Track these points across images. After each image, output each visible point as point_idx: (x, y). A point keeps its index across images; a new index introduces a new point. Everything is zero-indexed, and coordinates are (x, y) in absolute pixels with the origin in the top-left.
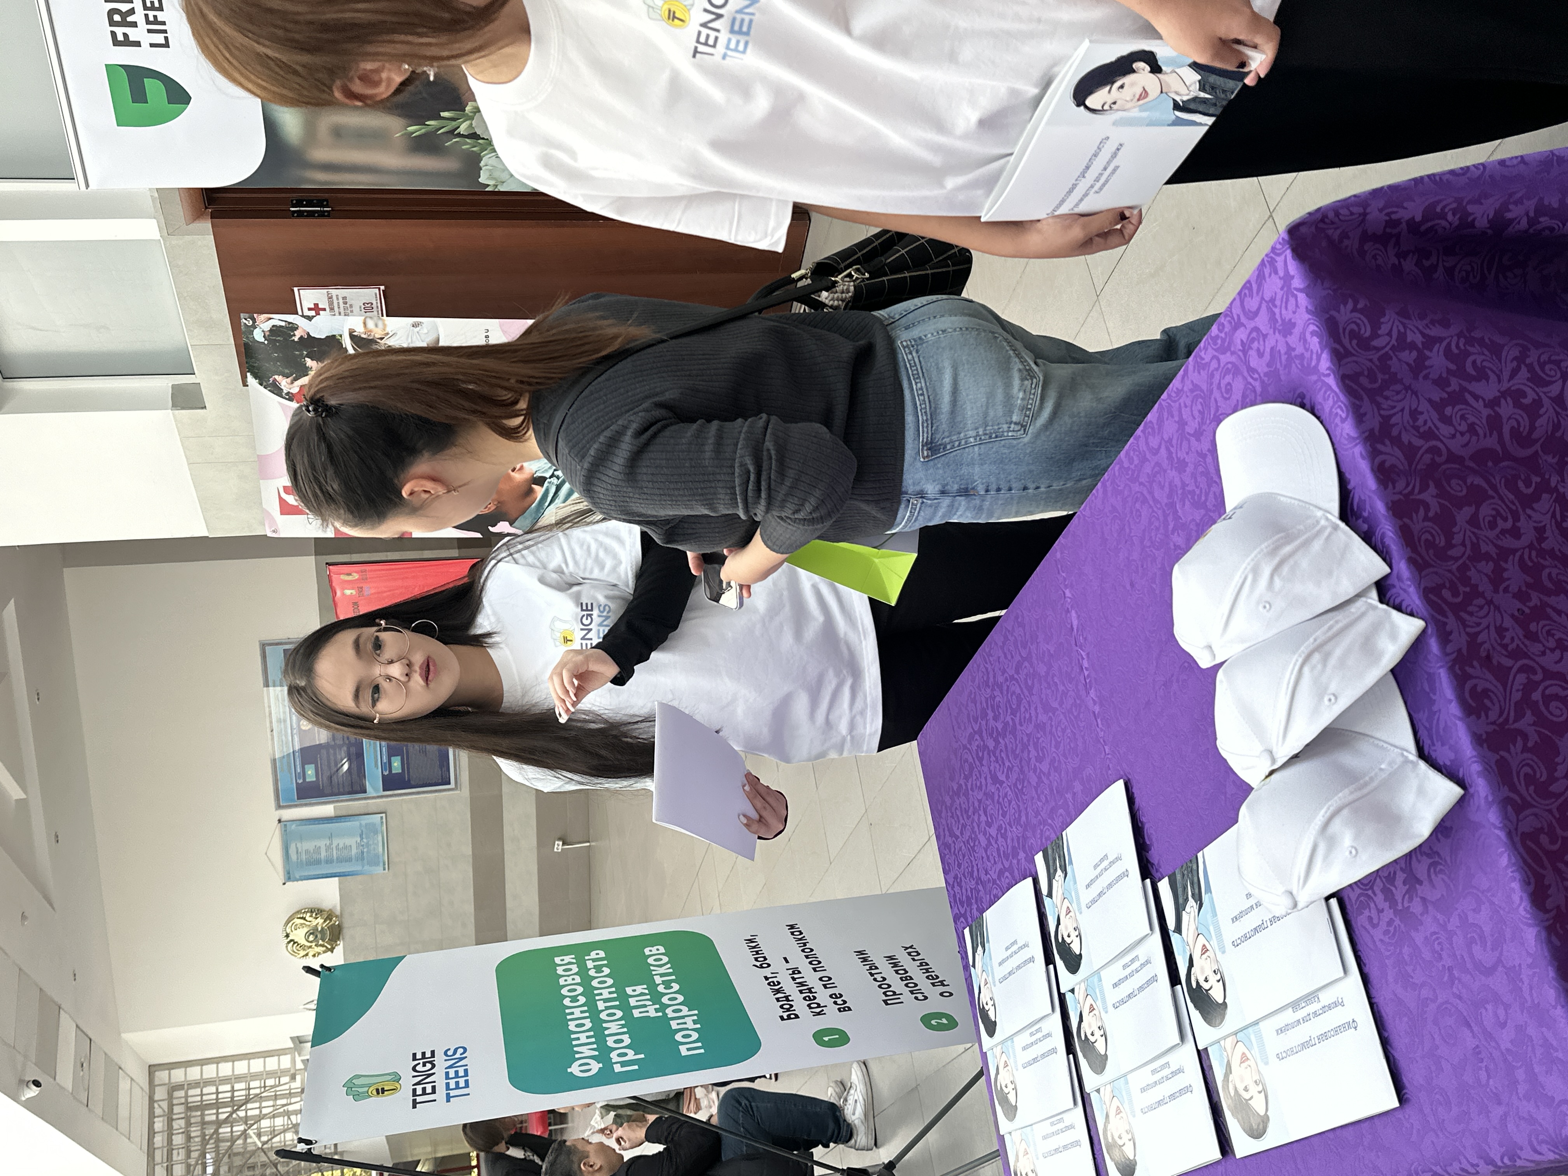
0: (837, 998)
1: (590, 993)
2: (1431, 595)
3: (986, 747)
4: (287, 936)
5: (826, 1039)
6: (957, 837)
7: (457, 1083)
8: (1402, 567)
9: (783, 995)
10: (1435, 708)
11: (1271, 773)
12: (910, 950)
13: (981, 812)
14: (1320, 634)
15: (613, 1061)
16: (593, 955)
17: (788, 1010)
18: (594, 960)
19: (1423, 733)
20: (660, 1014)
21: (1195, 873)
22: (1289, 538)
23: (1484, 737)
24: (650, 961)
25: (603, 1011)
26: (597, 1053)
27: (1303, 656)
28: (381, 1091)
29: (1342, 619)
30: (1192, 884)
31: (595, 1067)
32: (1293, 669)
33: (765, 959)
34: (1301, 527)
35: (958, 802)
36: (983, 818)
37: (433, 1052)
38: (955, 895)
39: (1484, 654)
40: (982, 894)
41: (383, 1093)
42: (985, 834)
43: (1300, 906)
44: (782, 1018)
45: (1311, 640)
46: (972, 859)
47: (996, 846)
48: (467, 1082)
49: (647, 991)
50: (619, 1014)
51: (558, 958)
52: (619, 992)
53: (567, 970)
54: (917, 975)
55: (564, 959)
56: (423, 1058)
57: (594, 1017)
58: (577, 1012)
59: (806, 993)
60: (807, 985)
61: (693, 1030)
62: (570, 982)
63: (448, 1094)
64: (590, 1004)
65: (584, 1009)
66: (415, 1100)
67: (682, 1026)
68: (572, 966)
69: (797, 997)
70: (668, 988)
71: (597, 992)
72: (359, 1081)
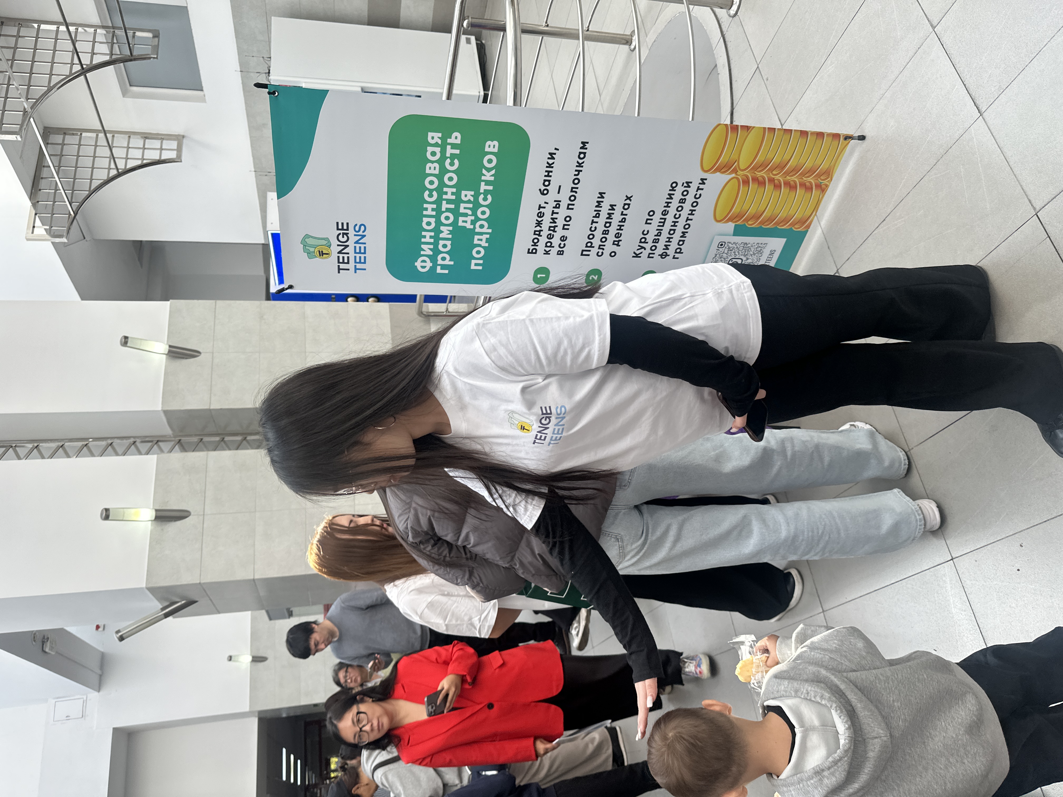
0: (563, 241)
1: (441, 188)
7: (360, 258)
9: (539, 229)
17: (535, 244)
20: (472, 226)
24: (486, 160)
25: (444, 212)
26: (432, 253)
28: (321, 254)
31: (429, 264)
33: (549, 183)
37: (348, 224)
41: (322, 256)
44: (529, 249)
48: (365, 259)
49: (472, 199)
50: (452, 218)
51: (430, 134)
52: (458, 194)
53: (433, 154)
54: (613, 230)
55: (434, 137)
56: (343, 229)
57: (438, 217)
58: (429, 209)
59: (551, 230)
60: (555, 223)
61: (483, 247)
62: (432, 172)
63: (355, 266)
64: (438, 202)
65: (434, 206)
66: (339, 266)
67: (479, 242)
68: (438, 150)
69: (545, 233)
70: (485, 199)
71: (445, 189)
72: (309, 241)
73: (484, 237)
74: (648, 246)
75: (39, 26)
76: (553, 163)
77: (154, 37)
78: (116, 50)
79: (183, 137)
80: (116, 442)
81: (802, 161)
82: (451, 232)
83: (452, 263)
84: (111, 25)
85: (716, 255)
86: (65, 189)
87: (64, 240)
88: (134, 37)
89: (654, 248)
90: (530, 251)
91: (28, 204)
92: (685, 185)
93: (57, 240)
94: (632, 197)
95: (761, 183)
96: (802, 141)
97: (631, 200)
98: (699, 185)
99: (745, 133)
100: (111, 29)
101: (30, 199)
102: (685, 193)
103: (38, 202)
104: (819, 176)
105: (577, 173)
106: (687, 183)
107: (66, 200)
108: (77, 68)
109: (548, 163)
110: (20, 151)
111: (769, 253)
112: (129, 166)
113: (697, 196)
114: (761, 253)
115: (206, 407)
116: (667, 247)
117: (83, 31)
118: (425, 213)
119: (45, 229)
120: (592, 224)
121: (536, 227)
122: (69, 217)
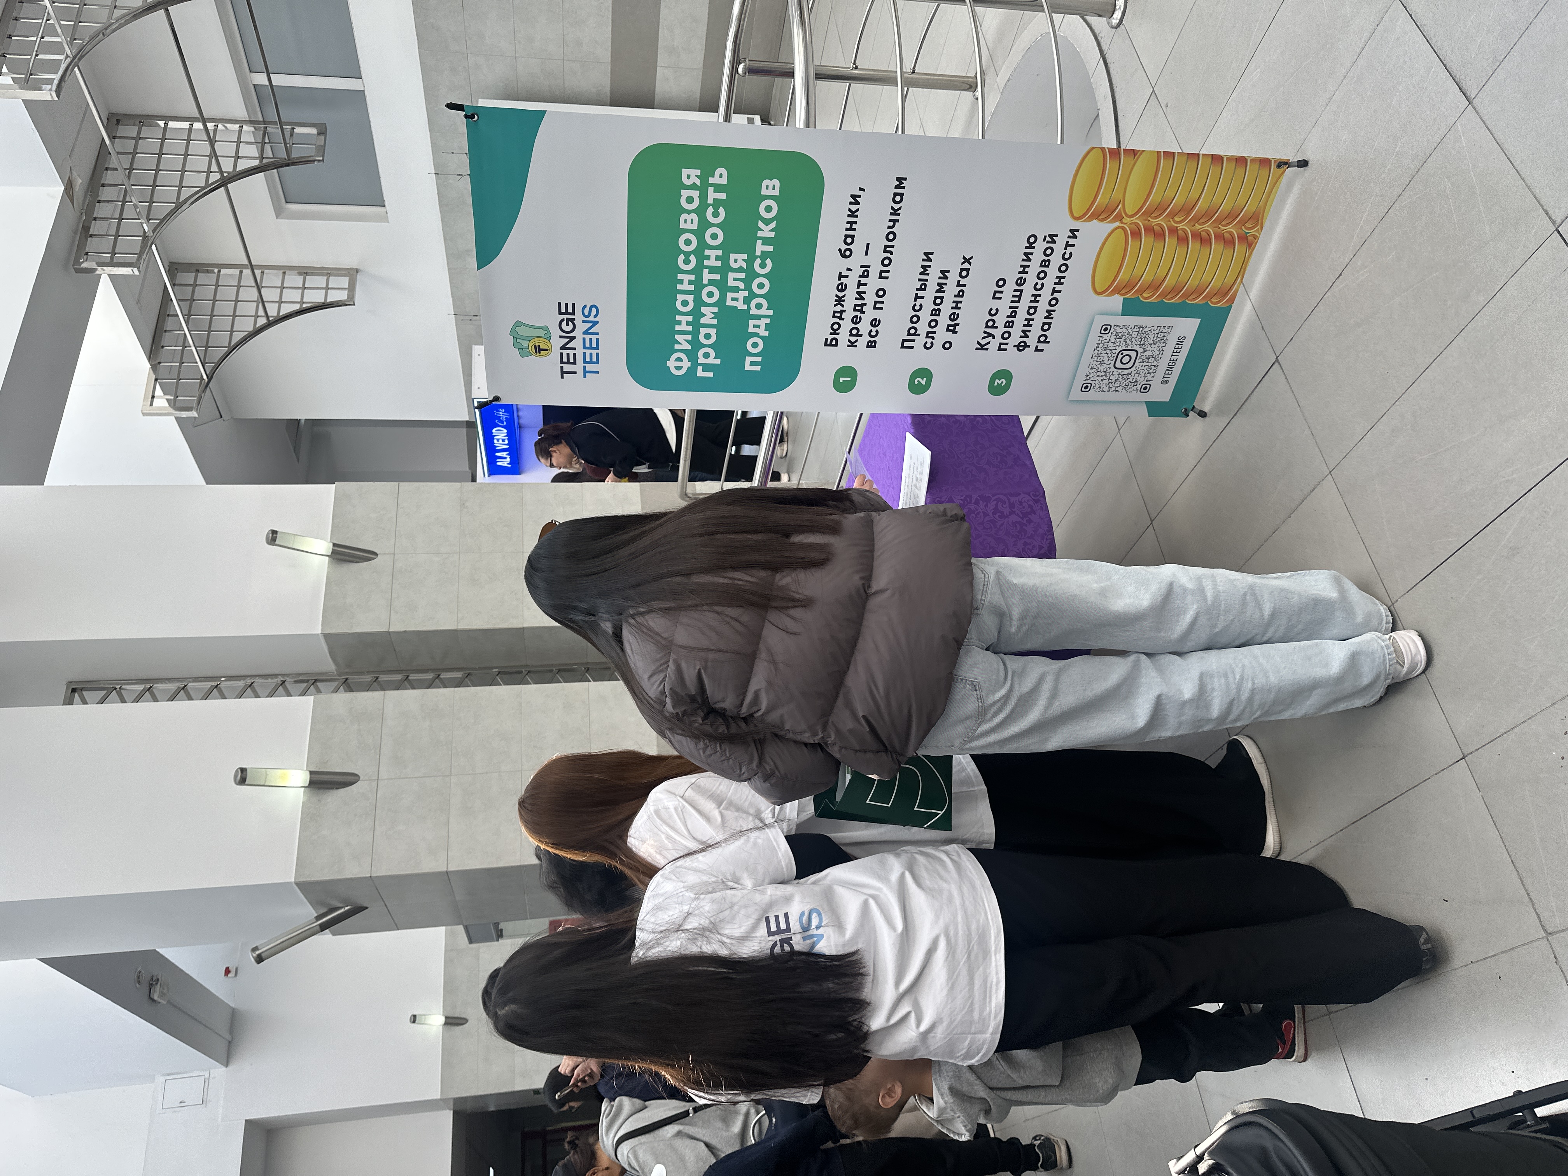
0: (875, 326)
1: (701, 250)
5: (842, 380)
7: (591, 355)
15: (699, 361)
17: (835, 332)
18: (716, 188)
20: (746, 307)
24: (762, 208)
25: (706, 285)
26: (690, 347)
28: (538, 350)
31: (686, 364)
33: (853, 241)
37: (573, 305)
41: (539, 353)
44: (826, 340)
49: (745, 266)
50: (717, 295)
51: (685, 172)
52: (724, 259)
53: (690, 200)
54: (946, 309)
55: (690, 175)
56: (567, 312)
57: (697, 293)
58: (686, 282)
59: (858, 310)
60: (864, 299)
61: (762, 338)
62: (689, 226)
63: (585, 367)
64: (698, 271)
65: (692, 277)
66: (562, 368)
67: (756, 330)
68: (695, 194)
69: (849, 314)
70: (763, 265)
71: (707, 252)
72: (521, 331)
73: (763, 322)
74: (997, 333)
75: (166, 124)
76: (857, 210)
77: (319, 134)
78: (268, 152)
79: (357, 271)
80: (258, 681)
81: (1217, 200)
82: (716, 316)
83: (718, 361)
84: (261, 119)
85: (1098, 345)
86: (197, 345)
87: (194, 414)
88: (292, 135)
89: (1006, 335)
90: (828, 343)
91: (147, 366)
92: (1048, 239)
93: (184, 414)
94: (971, 258)
95: (1159, 235)
96: (1216, 169)
97: (970, 264)
98: (1069, 239)
99: (1131, 160)
100: (261, 125)
101: (149, 359)
102: (1049, 252)
103: (160, 363)
104: (1243, 222)
105: (891, 223)
106: (1051, 236)
107: (198, 360)
108: (215, 177)
109: (850, 210)
110: (138, 294)
111: (1176, 341)
112: (283, 313)
113: (1067, 256)
114: (1164, 342)
115: (384, 629)
116: (1025, 334)
117: (224, 128)
118: (679, 287)
119: (167, 400)
120: (915, 300)
121: (835, 305)
122: (201, 383)
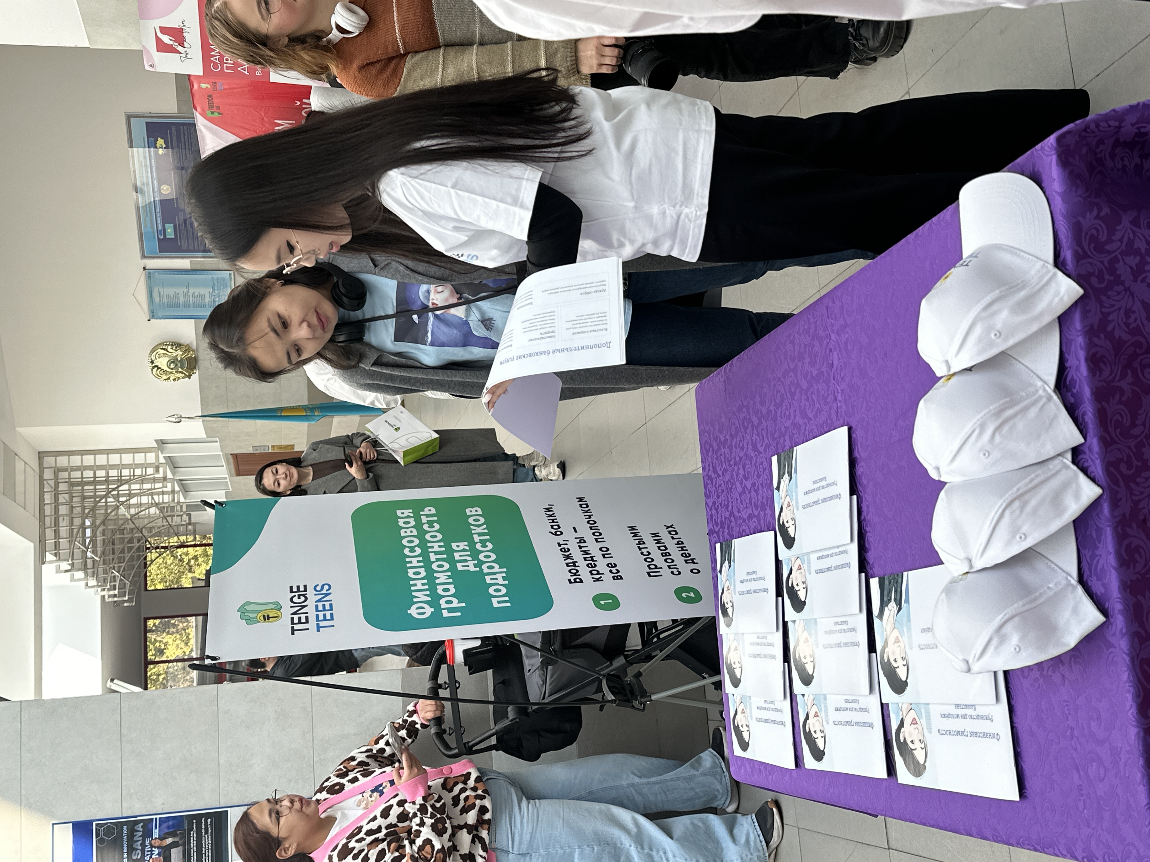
0: (612, 567)
1: (424, 545)
2: (1110, 467)
3: (750, 421)
4: (152, 362)
5: (602, 602)
6: (719, 476)
7: (325, 615)
8: (1094, 443)
9: (571, 561)
10: (1098, 552)
11: (967, 573)
12: (670, 529)
13: (741, 467)
14: (1022, 485)
15: (442, 607)
16: (426, 511)
17: (575, 574)
18: (427, 516)
19: (1084, 564)
20: (478, 569)
21: (899, 585)
22: (1012, 404)
23: (1129, 583)
24: (471, 520)
25: (434, 562)
26: (429, 599)
27: (1007, 502)
28: (267, 618)
29: (1040, 473)
30: (896, 591)
31: (429, 611)
32: (998, 510)
33: (559, 528)
34: (1023, 394)
35: (723, 451)
36: (741, 471)
37: (305, 586)
38: (711, 515)
39: (1142, 518)
40: (733, 524)
41: (268, 619)
42: (741, 483)
43: (972, 671)
44: (570, 580)
45: (1015, 489)
46: (729, 497)
47: (749, 496)
48: (332, 614)
49: (467, 548)
50: (447, 566)
51: (399, 512)
52: (447, 546)
53: (407, 523)
55: (404, 513)
56: (299, 591)
58: (414, 562)
59: (589, 560)
60: (590, 554)
61: (502, 585)
62: (409, 534)
63: (318, 624)
65: (420, 559)
66: (293, 627)
67: (494, 581)
70: (484, 546)
71: (429, 545)
72: (251, 609)
73: (499, 576)
76: (554, 514)
83: (463, 605)
90: (573, 581)
94: (672, 525)
97: (674, 528)
105: (587, 517)
109: (547, 514)
